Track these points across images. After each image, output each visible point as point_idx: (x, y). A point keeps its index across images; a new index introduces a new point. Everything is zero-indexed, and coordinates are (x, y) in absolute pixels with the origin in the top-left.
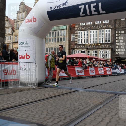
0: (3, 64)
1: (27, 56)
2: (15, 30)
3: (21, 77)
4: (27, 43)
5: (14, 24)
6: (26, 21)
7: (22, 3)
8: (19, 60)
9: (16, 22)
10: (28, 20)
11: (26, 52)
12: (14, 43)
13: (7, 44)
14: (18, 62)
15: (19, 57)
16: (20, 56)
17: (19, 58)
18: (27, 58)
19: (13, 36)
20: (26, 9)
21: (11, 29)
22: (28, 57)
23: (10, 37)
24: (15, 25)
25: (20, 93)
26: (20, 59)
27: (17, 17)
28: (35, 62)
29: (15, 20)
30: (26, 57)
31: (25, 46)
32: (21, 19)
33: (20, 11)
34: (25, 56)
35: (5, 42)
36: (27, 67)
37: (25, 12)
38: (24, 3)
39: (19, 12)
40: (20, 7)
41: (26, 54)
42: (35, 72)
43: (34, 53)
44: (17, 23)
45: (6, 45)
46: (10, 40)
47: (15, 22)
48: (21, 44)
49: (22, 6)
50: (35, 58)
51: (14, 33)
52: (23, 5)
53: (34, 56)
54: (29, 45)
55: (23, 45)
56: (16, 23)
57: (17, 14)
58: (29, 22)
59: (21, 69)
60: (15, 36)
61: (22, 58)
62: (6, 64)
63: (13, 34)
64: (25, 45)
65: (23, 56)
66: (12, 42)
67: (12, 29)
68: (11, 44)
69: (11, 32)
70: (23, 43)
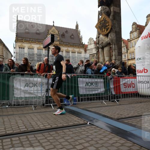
0: (124, 78)
1: (144, 70)
2: (129, 48)
3: (140, 89)
4: (144, 58)
5: (128, 44)
6: (142, 38)
7: (134, 24)
8: (137, 74)
9: (130, 41)
10: (143, 37)
11: (143, 67)
12: (129, 60)
13: (125, 61)
14: (136, 76)
17: (137, 72)
18: (145, 72)
20: (138, 28)
21: (125, 48)
22: (146, 71)
23: (125, 55)
24: (129, 44)
26: (138, 73)
27: (130, 37)
29: (128, 40)
31: (143, 61)
32: (134, 37)
33: (132, 31)
34: (143, 70)
35: (123, 60)
36: (146, 80)
37: (138, 30)
38: (136, 23)
39: (131, 32)
40: (132, 28)
41: (144, 68)
44: (131, 42)
45: (124, 62)
47: (129, 42)
48: (139, 59)
51: (128, 51)
52: (135, 25)
54: (146, 60)
56: (130, 42)
57: (130, 34)
58: (145, 38)
59: (140, 82)
60: (129, 53)
61: (140, 73)
62: (126, 78)
63: (127, 52)
65: (141, 70)
66: (127, 59)
67: (126, 48)
68: (127, 61)
69: (125, 51)
70: (140, 59)
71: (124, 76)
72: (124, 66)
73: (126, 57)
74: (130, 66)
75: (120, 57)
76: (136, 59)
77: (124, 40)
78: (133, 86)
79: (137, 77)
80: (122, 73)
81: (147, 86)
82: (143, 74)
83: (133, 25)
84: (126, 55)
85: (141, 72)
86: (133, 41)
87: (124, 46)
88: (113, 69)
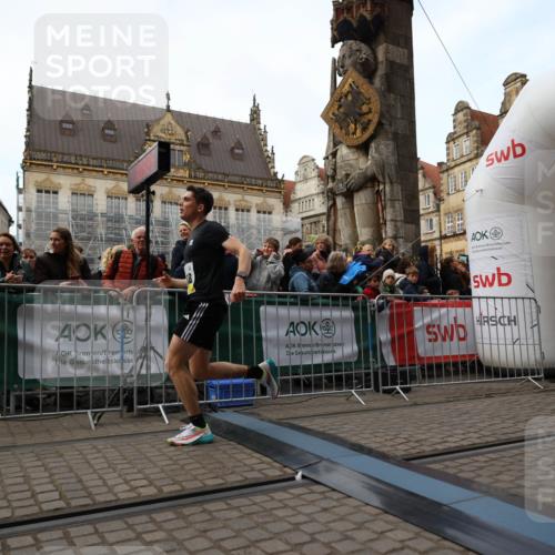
0: (427, 305)
1: (500, 274)
2: (444, 195)
3: (487, 347)
4: (497, 234)
5: (441, 179)
6: (488, 160)
7: (462, 107)
8: (475, 292)
9: (447, 170)
10: (493, 156)
11: (496, 264)
12: (446, 237)
13: (429, 244)
14: (471, 299)
15: (472, 281)
16: (478, 279)
17: (473, 284)
18: (500, 284)
19: (439, 216)
20: (477, 123)
21: (431, 195)
22: (504, 279)
23: (431, 220)
24: (444, 181)
25: (488, 401)
26: (478, 286)
27: (448, 155)
28: (531, 295)
29: (440, 164)
30: (500, 281)
31: (493, 242)
32: (462, 156)
33: (455, 133)
34: (494, 275)
35: (423, 238)
36: (507, 314)
37: (474, 132)
38: (467, 104)
39: (451, 139)
40: (454, 121)
41: (498, 269)
42: (536, 329)
43: (525, 266)
44: (450, 172)
45: (427, 247)
46: (431, 228)
47: (443, 172)
48: (478, 236)
49: (460, 115)
50: (530, 281)
51: (442, 207)
52: (465, 111)
53: (526, 275)
54: (504, 239)
55: (484, 241)
56: (446, 174)
57: (447, 142)
58: (499, 161)
59: (484, 320)
60: (446, 214)
61: (484, 286)
62: (435, 306)
63: (438, 210)
64: (490, 241)
65: (487, 278)
66: (437, 235)
67: (435, 194)
68: (437, 242)
69: (431, 204)
70: (483, 235)
71: (426, 299)
72: (427, 261)
73: (435, 228)
74: (448, 263)
75: (414, 226)
76: (469, 235)
77: (425, 167)
78: (462, 335)
79: (475, 302)
80: (421, 287)
81: (509, 336)
82: (496, 290)
83: (457, 111)
84: (435, 220)
85: (488, 282)
86: (456, 169)
87: (427, 186)
88: (389, 272)
